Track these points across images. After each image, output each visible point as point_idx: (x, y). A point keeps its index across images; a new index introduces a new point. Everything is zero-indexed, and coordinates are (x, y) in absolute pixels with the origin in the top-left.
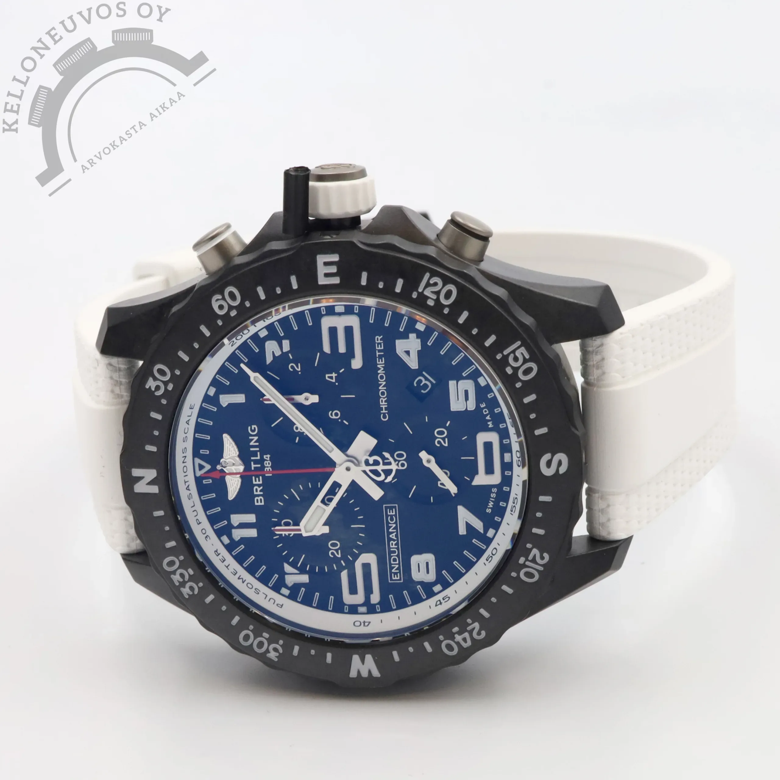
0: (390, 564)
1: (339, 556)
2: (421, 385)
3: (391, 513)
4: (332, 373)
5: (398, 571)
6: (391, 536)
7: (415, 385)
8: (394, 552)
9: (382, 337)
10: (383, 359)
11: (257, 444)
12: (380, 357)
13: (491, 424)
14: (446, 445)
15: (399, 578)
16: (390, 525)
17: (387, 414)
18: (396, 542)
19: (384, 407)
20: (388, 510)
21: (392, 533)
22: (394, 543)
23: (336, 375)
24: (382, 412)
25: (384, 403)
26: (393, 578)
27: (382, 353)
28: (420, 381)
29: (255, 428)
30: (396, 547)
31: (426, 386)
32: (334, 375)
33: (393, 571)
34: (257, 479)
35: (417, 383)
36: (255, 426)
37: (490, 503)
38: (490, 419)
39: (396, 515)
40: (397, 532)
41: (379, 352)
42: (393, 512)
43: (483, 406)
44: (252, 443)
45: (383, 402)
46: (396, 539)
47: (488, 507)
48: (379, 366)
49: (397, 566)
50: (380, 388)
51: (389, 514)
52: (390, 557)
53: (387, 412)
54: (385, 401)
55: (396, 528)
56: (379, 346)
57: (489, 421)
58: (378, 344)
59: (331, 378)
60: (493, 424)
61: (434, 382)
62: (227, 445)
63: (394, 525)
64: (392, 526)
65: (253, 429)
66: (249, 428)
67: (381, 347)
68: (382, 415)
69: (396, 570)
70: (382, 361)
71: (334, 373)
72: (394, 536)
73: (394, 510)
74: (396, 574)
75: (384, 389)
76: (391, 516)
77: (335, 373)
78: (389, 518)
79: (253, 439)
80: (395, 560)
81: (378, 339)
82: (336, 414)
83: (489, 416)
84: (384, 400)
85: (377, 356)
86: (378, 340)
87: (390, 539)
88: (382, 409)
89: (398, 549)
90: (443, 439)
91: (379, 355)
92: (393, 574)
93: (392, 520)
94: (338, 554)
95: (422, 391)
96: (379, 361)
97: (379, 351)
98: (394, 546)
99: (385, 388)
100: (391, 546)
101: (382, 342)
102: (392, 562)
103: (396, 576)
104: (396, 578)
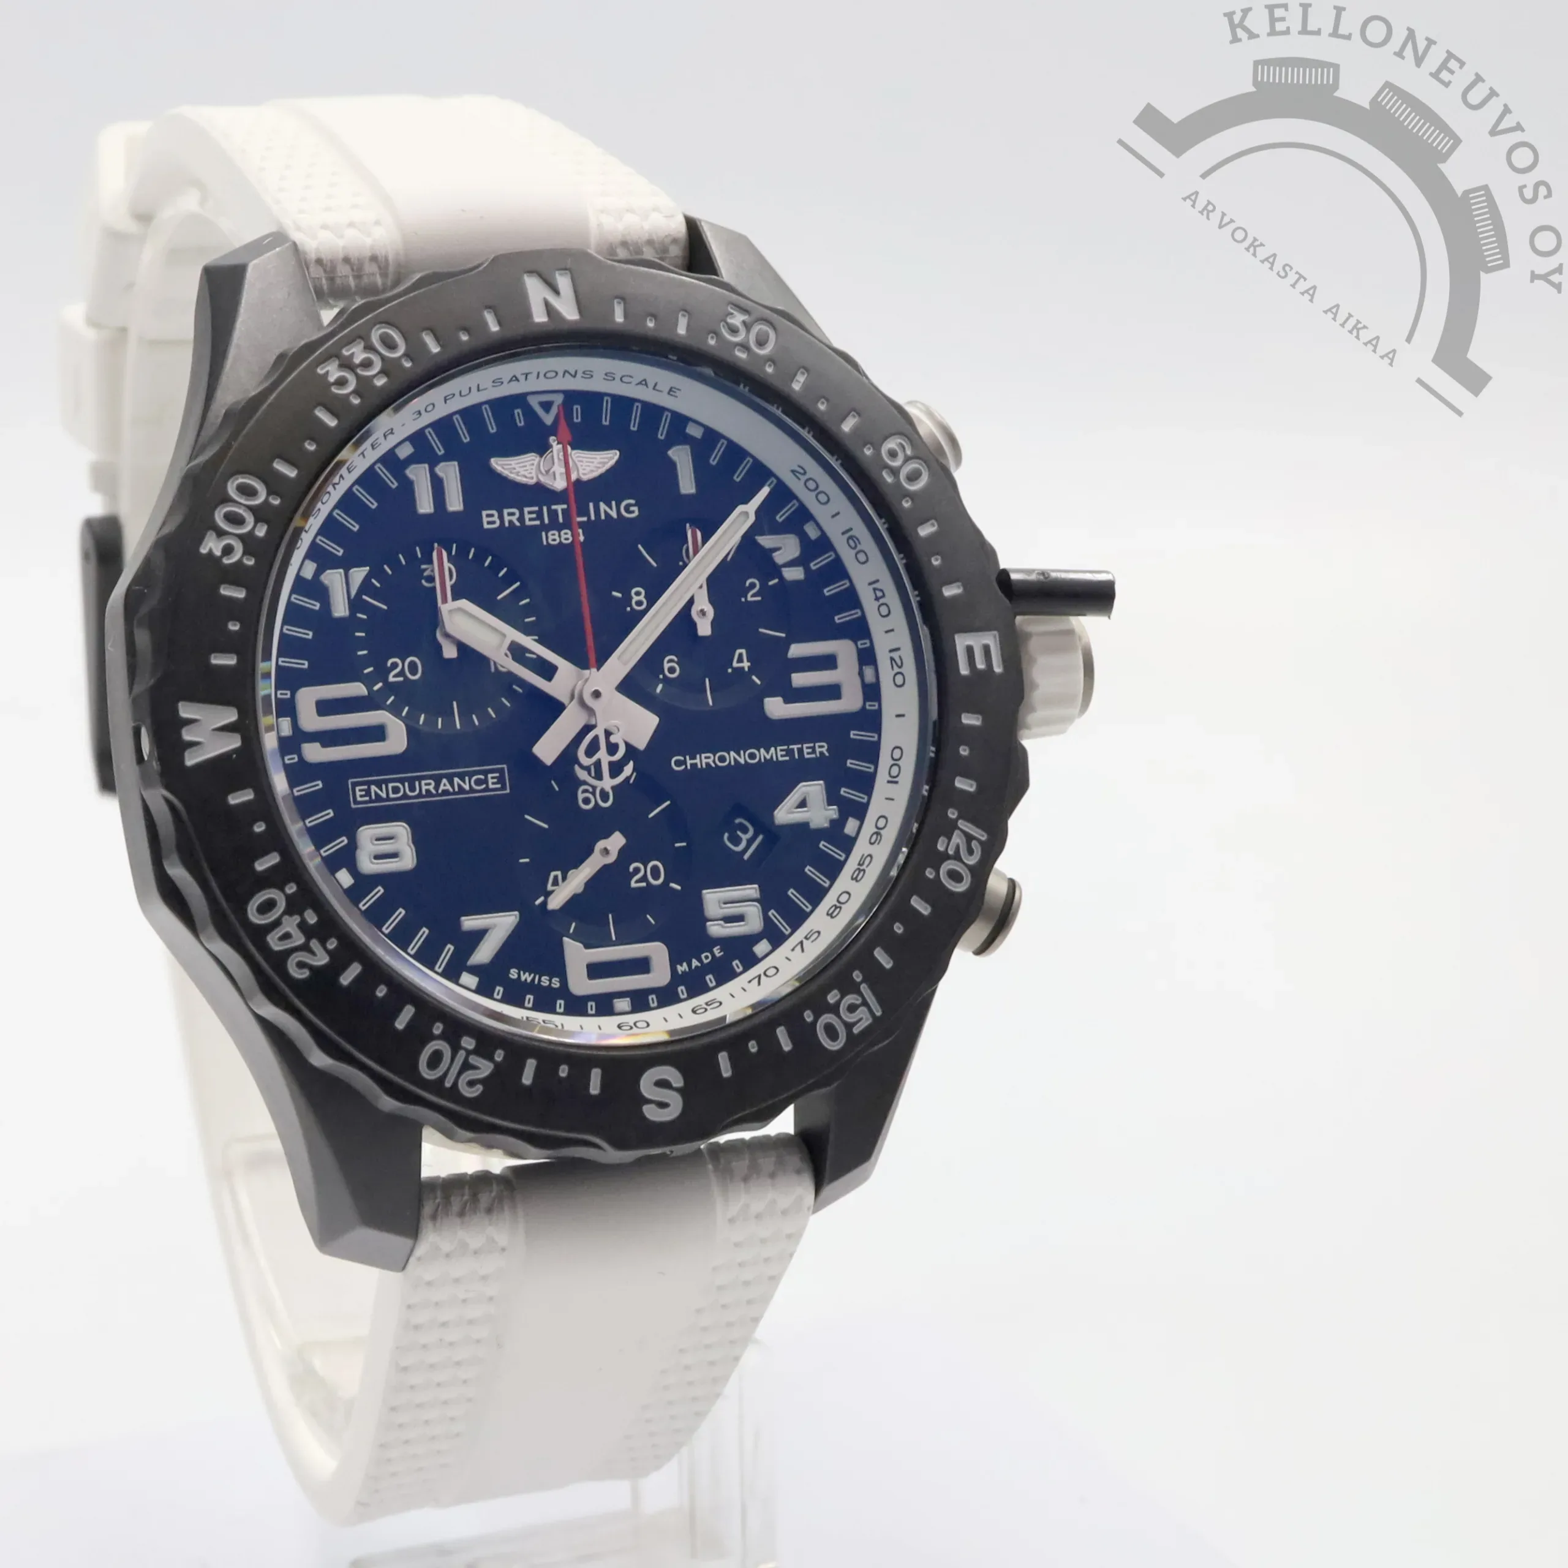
0: (386, 782)
1: (391, 679)
2: (739, 833)
3: (490, 781)
4: (748, 661)
5: (373, 797)
6: (444, 781)
7: (737, 821)
8: (412, 789)
9: (827, 754)
10: (787, 758)
11: (603, 517)
12: (790, 752)
13: (683, 969)
14: (633, 884)
15: (359, 799)
16: (467, 778)
17: (683, 767)
18: (434, 792)
19: (697, 761)
20: (497, 775)
21: (452, 784)
22: (431, 788)
23: (746, 669)
24: (688, 757)
25: (704, 761)
26: (357, 788)
27: (796, 756)
28: (745, 830)
29: (633, 512)
30: (424, 792)
31: (736, 841)
32: (746, 665)
33: (373, 788)
34: (534, 516)
35: (741, 824)
36: (636, 513)
37: (530, 975)
38: (693, 967)
39: (487, 789)
40: (454, 793)
41: (798, 749)
42: (493, 783)
43: (717, 951)
44: (603, 506)
45: (707, 760)
46: (440, 791)
47: (522, 973)
48: (773, 749)
49: (384, 795)
50: (732, 753)
51: (490, 776)
52: (402, 781)
53: (689, 767)
54: (708, 764)
55: (461, 790)
56: (810, 750)
57: (690, 965)
58: (813, 748)
59: (740, 660)
60: (684, 973)
61: (746, 857)
62: (598, 457)
63: (467, 787)
64: (464, 782)
65: (632, 509)
66: (632, 501)
67: (808, 753)
68: (682, 758)
69: (376, 793)
70: (782, 756)
71: (749, 664)
72: (445, 788)
73: (499, 786)
74: (368, 793)
75: (730, 762)
76: (486, 781)
77: (749, 667)
78: (482, 777)
79: (611, 508)
80: (396, 790)
81: (822, 748)
82: (672, 670)
83: (699, 965)
84: (710, 761)
85: (791, 747)
86: (820, 747)
87: (438, 780)
88: (693, 757)
89: (420, 795)
90: (644, 878)
91: (793, 749)
92: (366, 787)
93: (478, 783)
94: (395, 676)
95: (726, 835)
96: (781, 750)
97: (800, 751)
98: (424, 788)
99: (733, 763)
100: (423, 782)
101: (818, 755)
102: (390, 785)
103: (363, 793)
104: (358, 793)
